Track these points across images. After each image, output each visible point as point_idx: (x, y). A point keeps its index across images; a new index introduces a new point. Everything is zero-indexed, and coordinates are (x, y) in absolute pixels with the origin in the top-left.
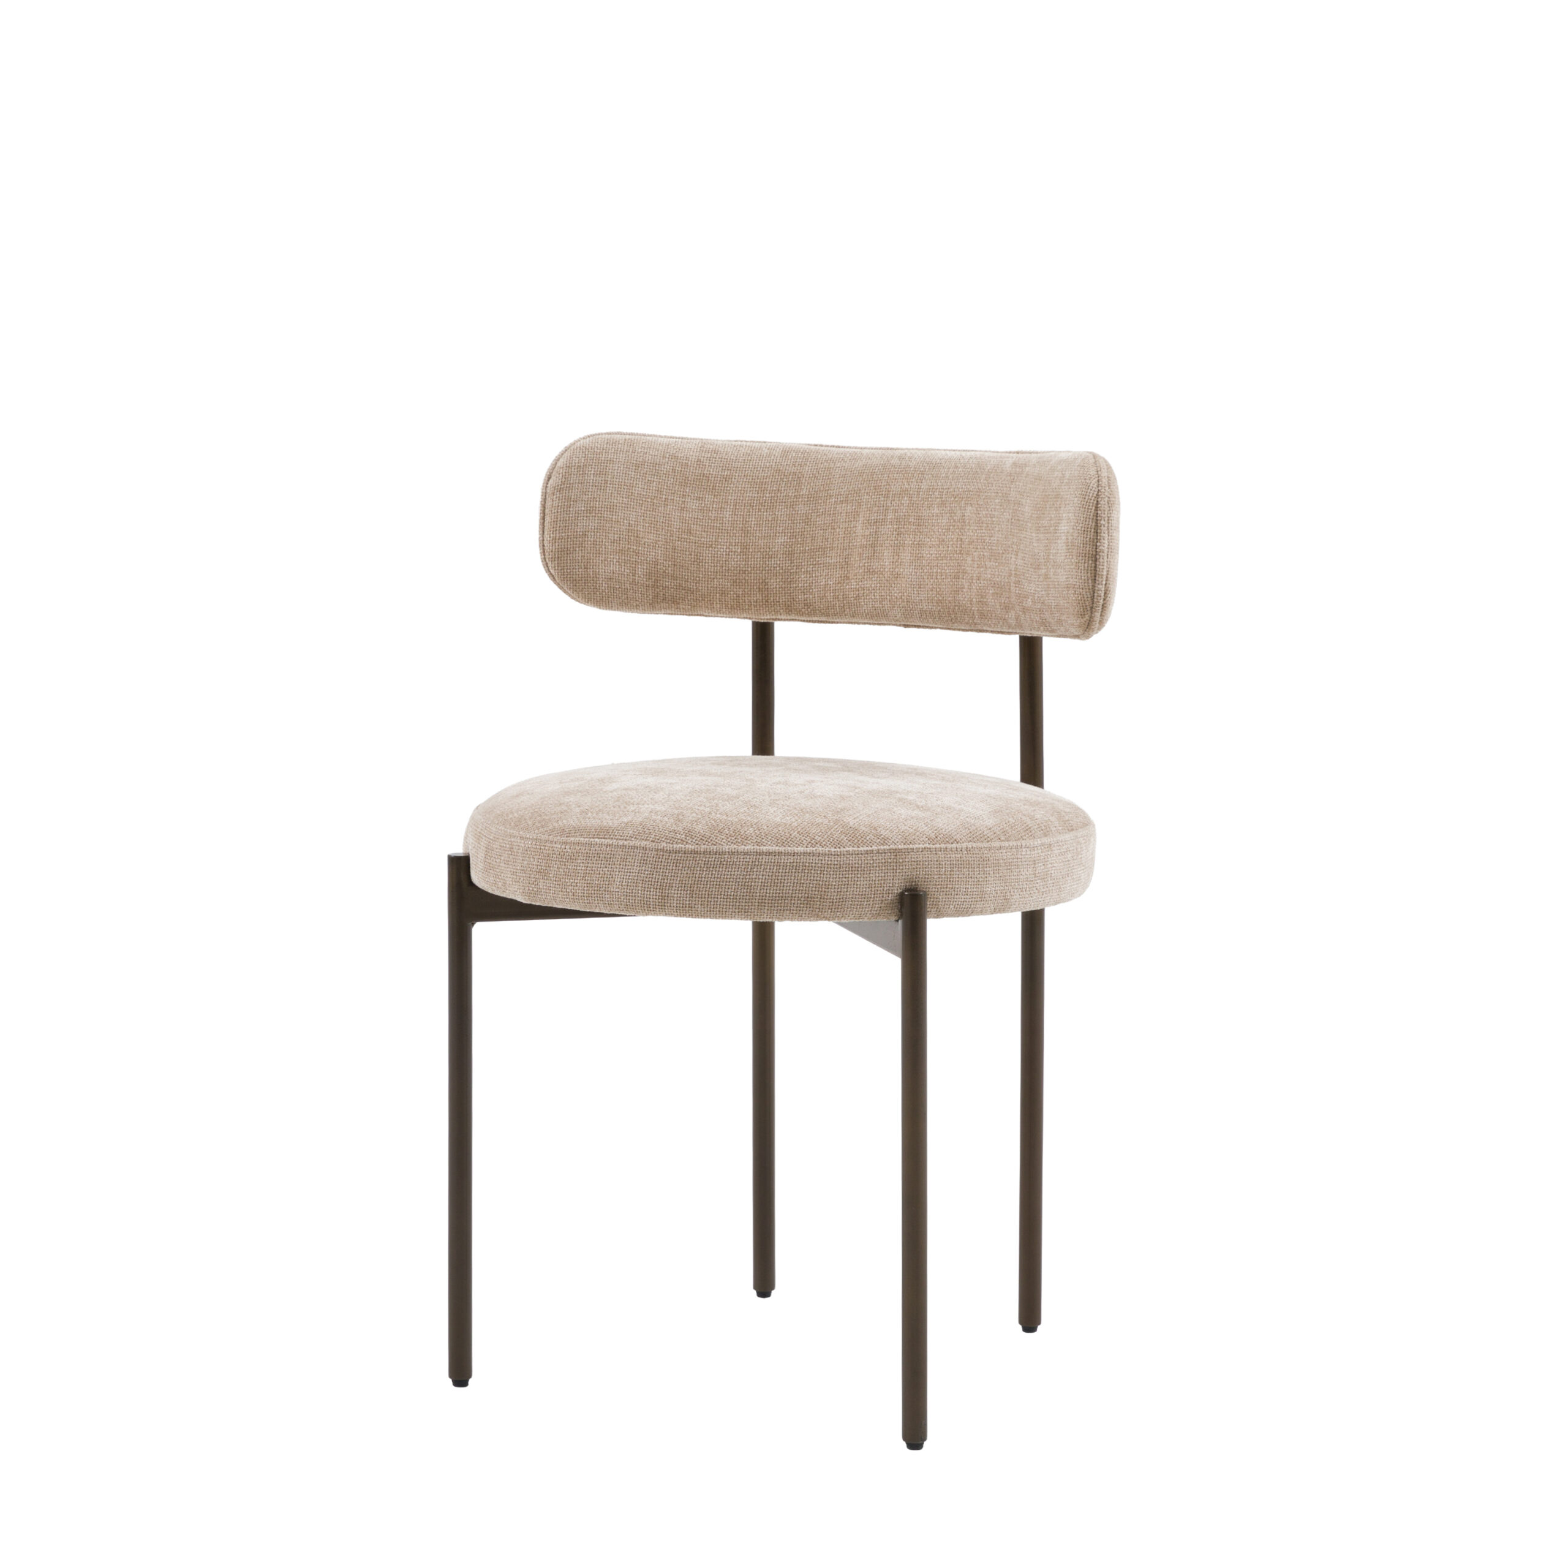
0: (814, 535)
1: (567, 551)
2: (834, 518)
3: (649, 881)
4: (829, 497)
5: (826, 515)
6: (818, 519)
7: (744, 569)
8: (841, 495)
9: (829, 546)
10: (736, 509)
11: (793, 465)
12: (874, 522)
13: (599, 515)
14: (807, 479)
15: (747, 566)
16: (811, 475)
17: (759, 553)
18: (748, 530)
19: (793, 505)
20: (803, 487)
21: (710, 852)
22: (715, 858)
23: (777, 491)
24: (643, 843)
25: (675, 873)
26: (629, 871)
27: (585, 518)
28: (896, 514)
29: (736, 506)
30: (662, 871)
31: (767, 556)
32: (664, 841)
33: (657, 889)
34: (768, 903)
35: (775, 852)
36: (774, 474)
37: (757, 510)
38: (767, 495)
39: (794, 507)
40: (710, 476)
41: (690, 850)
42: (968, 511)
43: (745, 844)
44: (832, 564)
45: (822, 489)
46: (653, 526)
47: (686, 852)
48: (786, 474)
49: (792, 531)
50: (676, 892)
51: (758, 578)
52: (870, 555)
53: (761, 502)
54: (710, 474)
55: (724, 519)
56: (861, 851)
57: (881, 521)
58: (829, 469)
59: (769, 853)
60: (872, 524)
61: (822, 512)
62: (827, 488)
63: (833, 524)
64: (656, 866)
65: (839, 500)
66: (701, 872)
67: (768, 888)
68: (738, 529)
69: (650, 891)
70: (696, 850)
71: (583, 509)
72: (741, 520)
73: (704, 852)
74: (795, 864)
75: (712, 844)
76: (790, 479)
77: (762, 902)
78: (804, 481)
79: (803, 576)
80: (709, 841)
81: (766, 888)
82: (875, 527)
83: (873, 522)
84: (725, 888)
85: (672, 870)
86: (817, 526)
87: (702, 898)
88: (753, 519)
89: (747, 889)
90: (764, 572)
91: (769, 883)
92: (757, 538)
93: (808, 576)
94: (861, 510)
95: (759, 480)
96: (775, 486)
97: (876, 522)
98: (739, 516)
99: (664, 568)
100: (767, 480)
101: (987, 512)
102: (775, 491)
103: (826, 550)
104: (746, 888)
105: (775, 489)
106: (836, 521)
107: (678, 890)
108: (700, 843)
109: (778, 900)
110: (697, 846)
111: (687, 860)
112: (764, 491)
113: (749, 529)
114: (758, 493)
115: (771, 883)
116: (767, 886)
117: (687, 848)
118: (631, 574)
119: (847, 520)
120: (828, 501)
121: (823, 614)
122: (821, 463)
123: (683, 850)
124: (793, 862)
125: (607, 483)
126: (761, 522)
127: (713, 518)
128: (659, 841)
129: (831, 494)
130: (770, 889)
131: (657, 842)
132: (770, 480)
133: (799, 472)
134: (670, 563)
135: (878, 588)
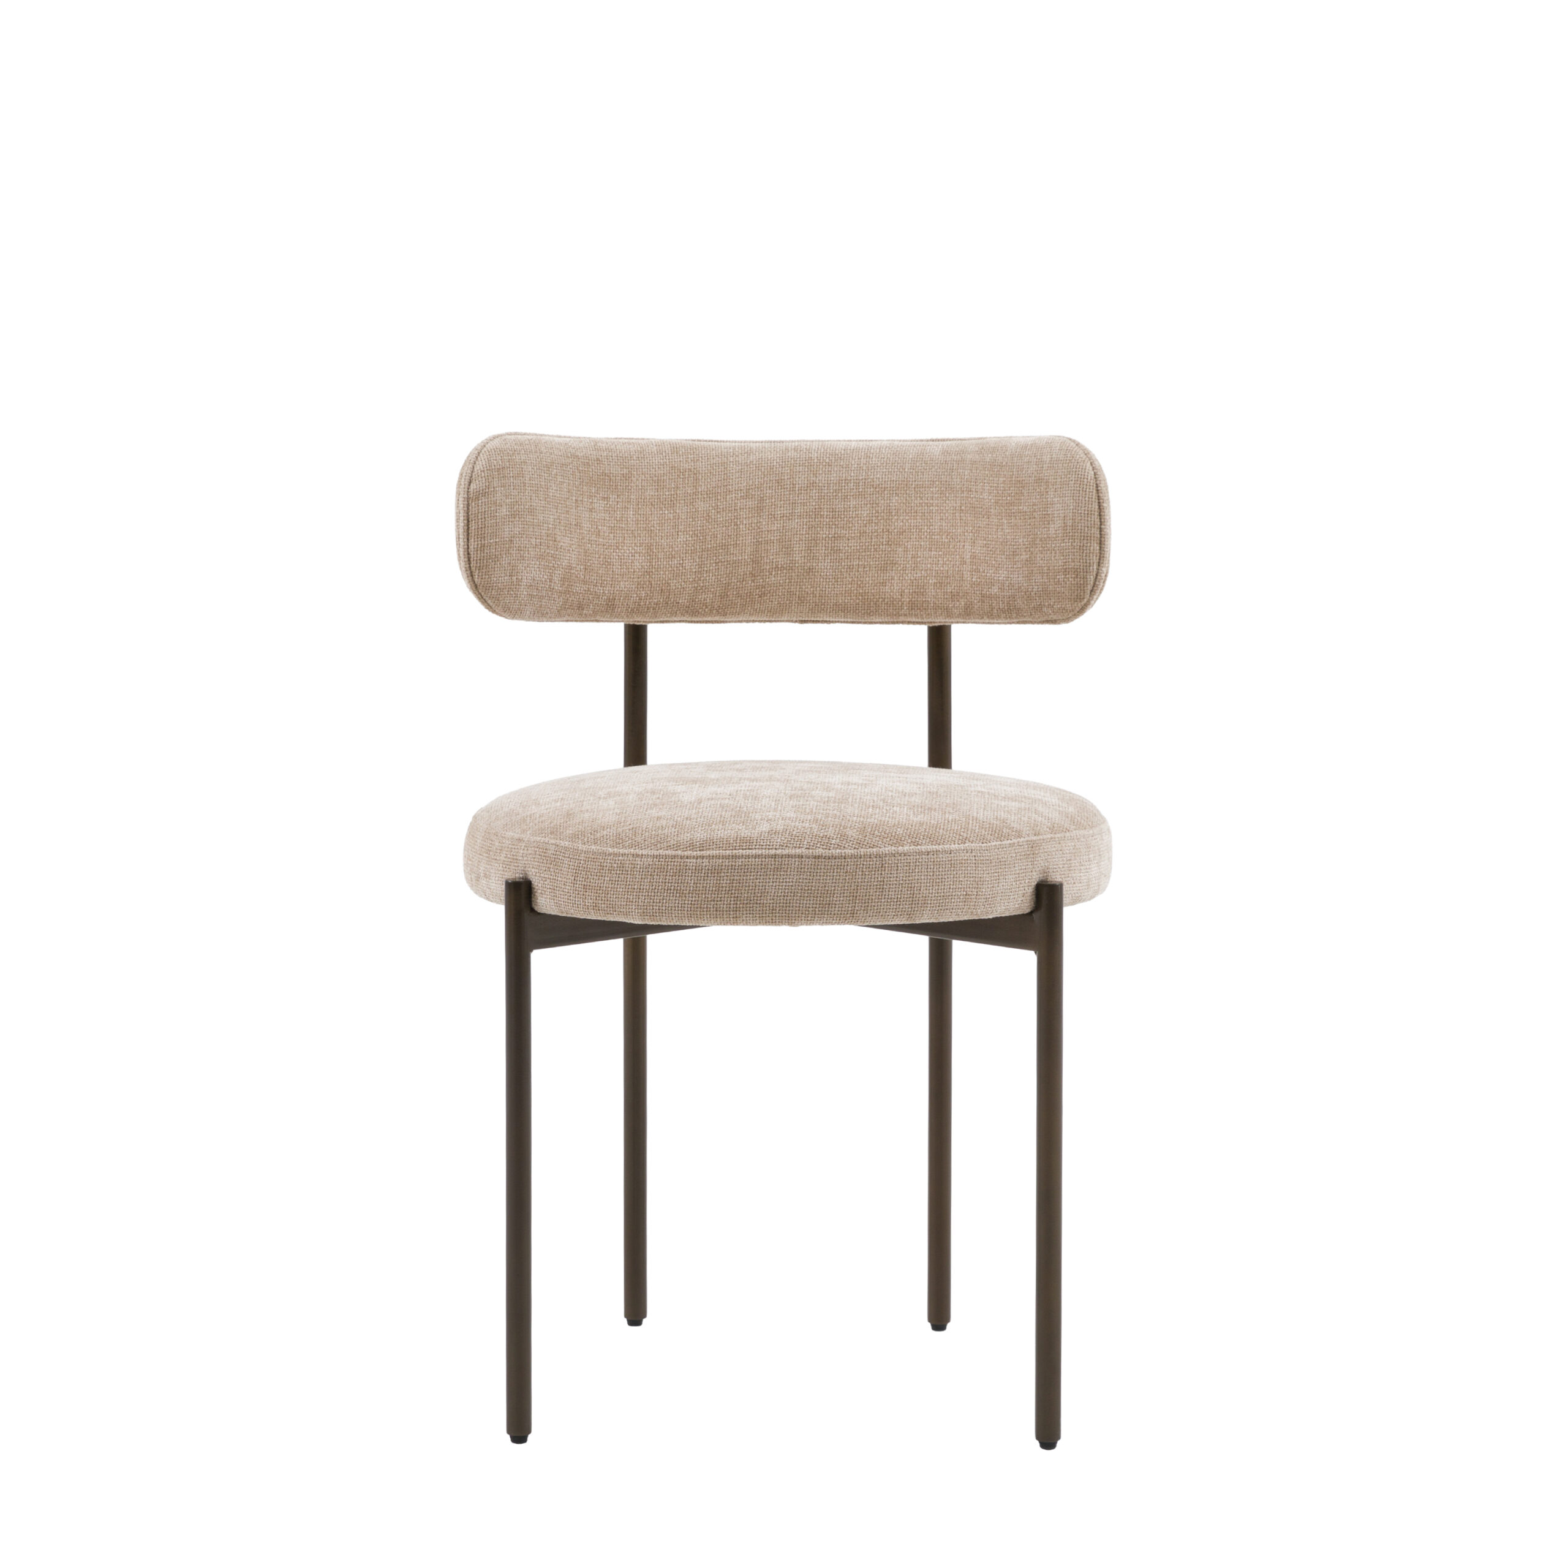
0: (716, 532)
1: (495, 558)
2: (736, 514)
3: (808, 890)
4: (728, 492)
5: (727, 512)
6: (719, 516)
7: (648, 570)
8: (741, 490)
9: (732, 543)
10: (638, 509)
11: (686, 461)
12: (781, 517)
13: (523, 519)
14: (703, 475)
15: (651, 567)
16: (706, 471)
17: (663, 553)
18: (651, 530)
19: (693, 502)
20: (701, 483)
21: (870, 855)
22: (876, 861)
23: (676, 489)
24: (798, 851)
25: (836, 880)
26: (785, 881)
27: (510, 523)
28: (805, 507)
29: (638, 505)
30: (822, 878)
31: (670, 556)
32: (819, 848)
33: (817, 897)
34: (931, 904)
35: (933, 851)
36: (671, 471)
37: (658, 510)
38: (667, 493)
39: (694, 504)
40: (611, 475)
41: (850, 854)
42: (894, 501)
43: (901, 844)
44: (737, 562)
45: (720, 485)
46: (567, 528)
47: (847, 857)
48: (682, 471)
49: (693, 529)
50: (838, 899)
51: (661, 579)
52: (778, 550)
53: (662, 500)
54: (610, 473)
55: (629, 519)
56: (1005, 844)
57: (788, 515)
58: (723, 464)
59: (928, 852)
60: (779, 519)
61: (723, 508)
62: (725, 484)
63: (736, 520)
64: (815, 874)
65: (740, 495)
66: (863, 877)
67: (931, 888)
68: (642, 529)
69: (810, 900)
70: (856, 854)
71: (508, 513)
72: (645, 519)
73: (864, 855)
74: (953, 862)
75: (870, 847)
76: (687, 476)
77: (925, 903)
78: (700, 477)
79: (705, 575)
80: (866, 844)
81: (928, 888)
82: (782, 522)
83: (779, 516)
84: (889, 891)
85: (833, 876)
86: (718, 523)
87: (865, 903)
88: (656, 518)
89: (911, 890)
90: (667, 573)
91: (931, 883)
92: (660, 537)
93: (711, 575)
94: (765, 504)
95: (656, 478)
96: (673, 483)
97: (783, 516)
98: (642, 516)
99: (576, 573)
100: (665, 478)
101: (921, 501)
102: (674, 488)
103: (729, 547)
104: (909, 889)
105: (673, 486)
106: (739, 517)
107: (840, 897)
108: (857, 847)
109: (940, 900)
110: (856, 850)
111: (847, 865)
112: (663, 488)
113: (652, 528)
114: (658, 492)
115: (933, 882)
116: (929, 886)
117: (847, 853)
118: (548, 580)
119: (750, 515)
120: (728, 497)
121: (718, 613)
122: (713, 458)
123: (843, 855)
124: (951, 860)
125: (525, 486)
126: (663, 521)
127: (618, 519)
128: (814, 848)
129: (731, 490)
130: (932, 889)
131: (812, 849)
132: (668, 477)
133: (694, 468)
134: (582, 567)
135: (787, 584)
